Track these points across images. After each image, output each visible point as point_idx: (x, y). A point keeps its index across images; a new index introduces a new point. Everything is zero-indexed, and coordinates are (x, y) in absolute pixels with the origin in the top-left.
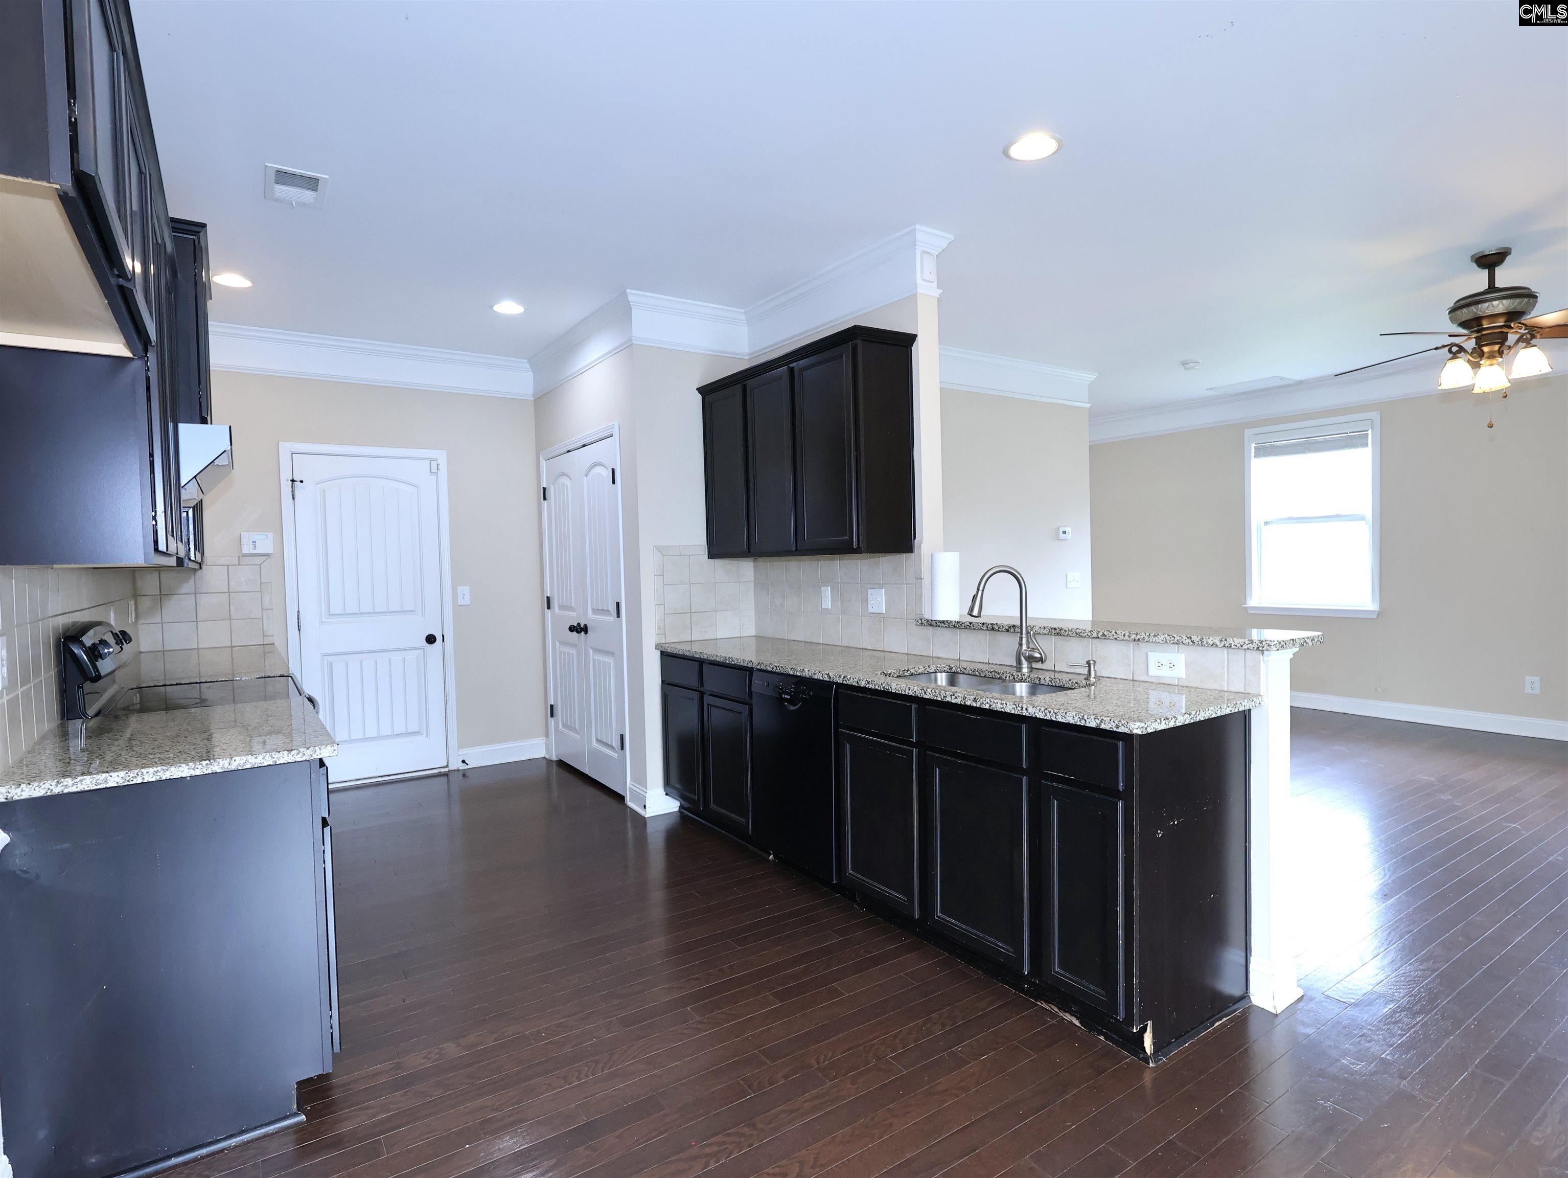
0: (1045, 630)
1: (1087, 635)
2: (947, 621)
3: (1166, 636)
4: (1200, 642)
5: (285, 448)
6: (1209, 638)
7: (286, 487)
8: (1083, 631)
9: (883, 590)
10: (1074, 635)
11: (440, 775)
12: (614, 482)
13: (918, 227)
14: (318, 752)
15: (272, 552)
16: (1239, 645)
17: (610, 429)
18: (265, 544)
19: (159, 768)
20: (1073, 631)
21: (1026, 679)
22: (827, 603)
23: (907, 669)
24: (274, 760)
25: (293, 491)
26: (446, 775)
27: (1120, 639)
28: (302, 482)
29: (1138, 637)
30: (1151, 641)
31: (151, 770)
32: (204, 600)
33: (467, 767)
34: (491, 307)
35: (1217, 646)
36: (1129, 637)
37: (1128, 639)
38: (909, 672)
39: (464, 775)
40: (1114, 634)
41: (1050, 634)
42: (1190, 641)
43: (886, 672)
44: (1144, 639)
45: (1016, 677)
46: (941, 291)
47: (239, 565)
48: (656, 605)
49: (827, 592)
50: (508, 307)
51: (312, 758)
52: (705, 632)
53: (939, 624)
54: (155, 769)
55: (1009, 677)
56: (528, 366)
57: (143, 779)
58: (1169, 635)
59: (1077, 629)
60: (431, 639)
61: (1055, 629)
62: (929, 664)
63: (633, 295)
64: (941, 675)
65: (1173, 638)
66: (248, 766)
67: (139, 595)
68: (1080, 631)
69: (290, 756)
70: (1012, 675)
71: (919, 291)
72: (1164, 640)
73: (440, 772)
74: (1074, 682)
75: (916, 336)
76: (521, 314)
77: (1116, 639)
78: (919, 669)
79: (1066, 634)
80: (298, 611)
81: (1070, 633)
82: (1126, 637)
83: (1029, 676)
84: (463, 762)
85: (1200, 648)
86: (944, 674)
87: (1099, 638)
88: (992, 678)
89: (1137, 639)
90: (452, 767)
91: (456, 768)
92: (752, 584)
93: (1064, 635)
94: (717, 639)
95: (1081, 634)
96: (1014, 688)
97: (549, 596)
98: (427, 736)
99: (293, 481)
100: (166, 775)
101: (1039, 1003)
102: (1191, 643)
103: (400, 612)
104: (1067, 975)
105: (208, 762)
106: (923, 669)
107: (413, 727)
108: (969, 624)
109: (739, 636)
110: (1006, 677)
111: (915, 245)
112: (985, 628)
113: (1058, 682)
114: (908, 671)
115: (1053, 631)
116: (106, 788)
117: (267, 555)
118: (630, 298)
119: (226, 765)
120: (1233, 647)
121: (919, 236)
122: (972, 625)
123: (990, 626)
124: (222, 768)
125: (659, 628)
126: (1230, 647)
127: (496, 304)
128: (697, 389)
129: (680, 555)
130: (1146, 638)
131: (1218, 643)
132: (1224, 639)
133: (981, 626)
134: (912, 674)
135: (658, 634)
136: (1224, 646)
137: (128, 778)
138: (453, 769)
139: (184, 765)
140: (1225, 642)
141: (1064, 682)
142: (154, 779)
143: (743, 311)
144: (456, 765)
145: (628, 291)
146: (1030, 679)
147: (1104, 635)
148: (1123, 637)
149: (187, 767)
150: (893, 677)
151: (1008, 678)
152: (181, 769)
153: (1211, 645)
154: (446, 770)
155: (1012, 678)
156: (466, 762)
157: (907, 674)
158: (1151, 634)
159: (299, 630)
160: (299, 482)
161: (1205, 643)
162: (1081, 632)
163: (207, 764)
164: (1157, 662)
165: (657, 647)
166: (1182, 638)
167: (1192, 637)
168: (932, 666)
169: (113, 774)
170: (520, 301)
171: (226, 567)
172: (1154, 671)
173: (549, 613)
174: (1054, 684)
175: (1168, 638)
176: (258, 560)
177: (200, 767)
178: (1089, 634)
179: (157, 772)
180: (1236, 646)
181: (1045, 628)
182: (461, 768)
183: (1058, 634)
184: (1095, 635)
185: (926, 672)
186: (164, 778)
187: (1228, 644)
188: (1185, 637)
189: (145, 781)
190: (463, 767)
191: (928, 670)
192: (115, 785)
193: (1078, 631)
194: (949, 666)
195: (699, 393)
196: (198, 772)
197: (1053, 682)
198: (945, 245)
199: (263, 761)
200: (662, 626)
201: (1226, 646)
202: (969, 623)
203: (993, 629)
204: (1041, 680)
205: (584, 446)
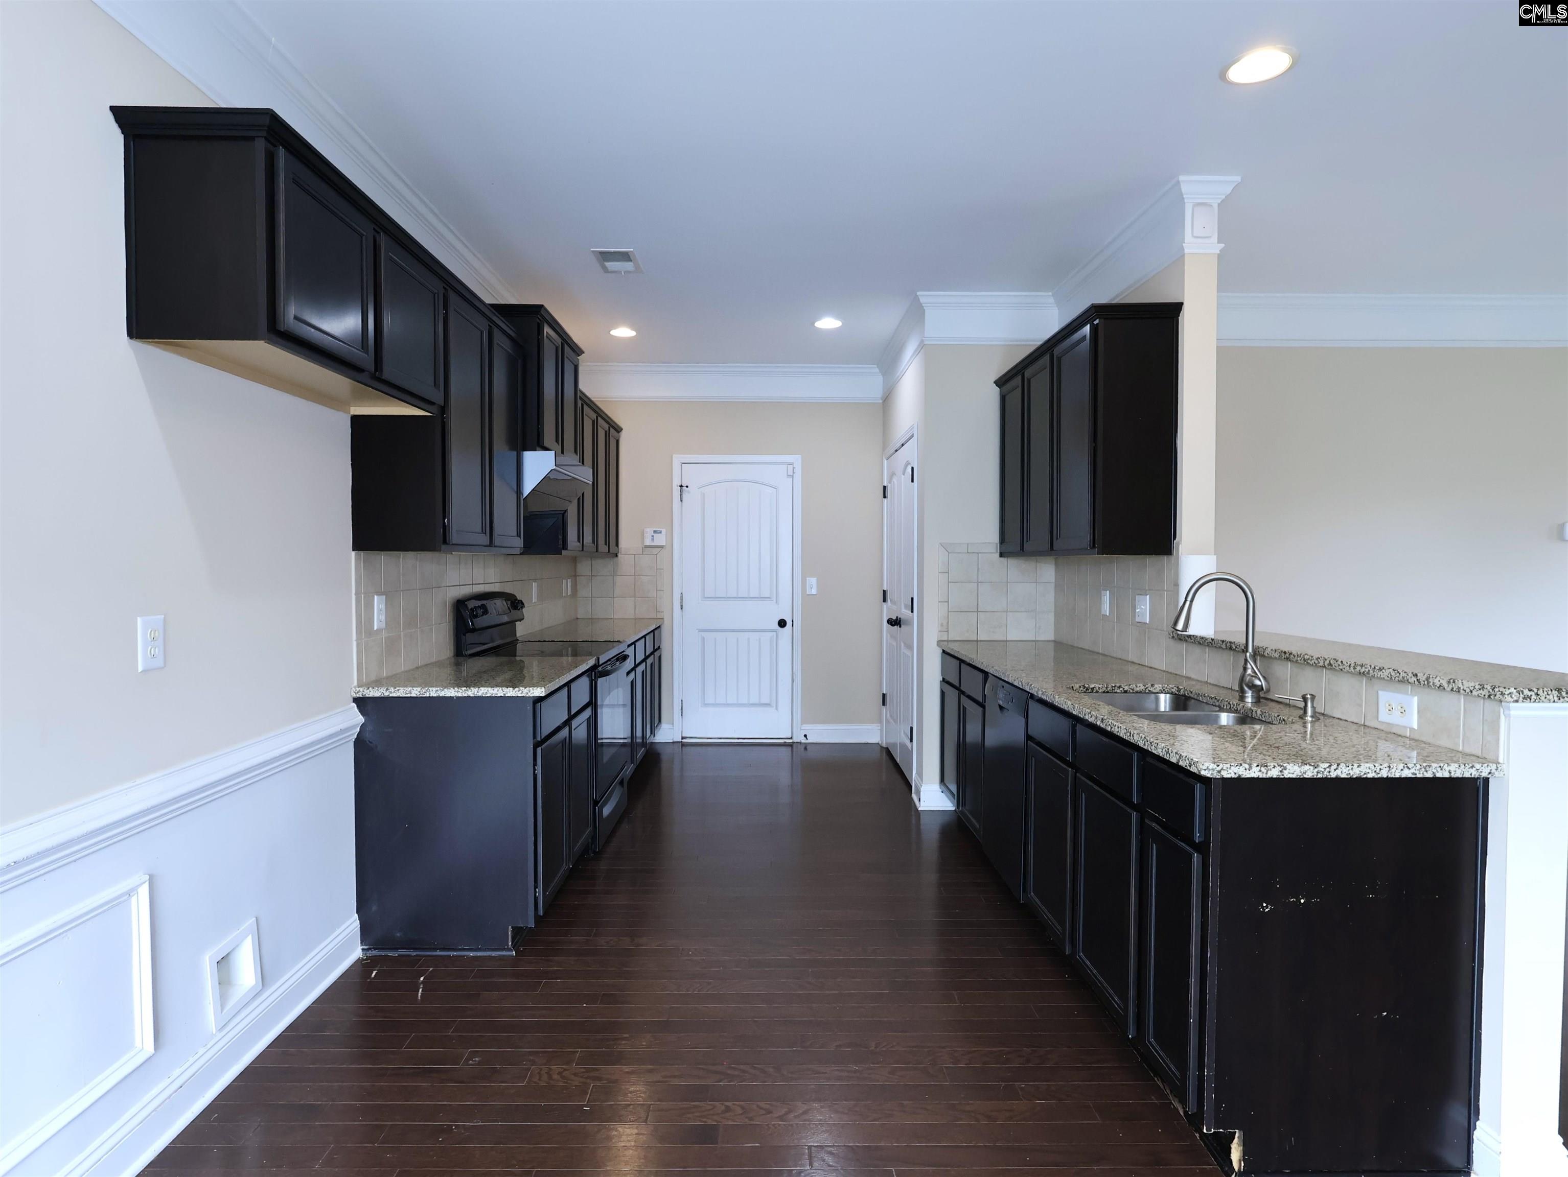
0: (1276, 653)
1: (1315, 662)
2: (1193, 636)
3: (1391, 670)
4: (1426, 683)
5: (677, 459)
6: (1436, 678)
7: (676, 490)
8: (1311, 658)
9: (1148, 596)
10: (1302, 662)
11: (785, 745)
12: (913, 481)
13: (1182, 178)
14: (531, 692)
15: (665, 545)
16: (1468, 690)
17: (911, 430)
18: (660, 540)
19: (439, 688)
20: (1302, 656)
21: (1240, 710)
22: (1106, 609)
23: (1118, 685)
24: (504, 693)
25: (681, 495)
26: (791, 745)
27: (1345, 671)
28: (687, 487)
29: (1363, 669)
30: (1376, 676)
31: (434, 689)
32: (618, 580)
33: (807, 741)
34: (813, 324)
35: (1444, 688)
36: (1354, 668)
37: (1353, 671)
38: (1121, 689)
39: (806, 749)
40: (1340, 664)
41: (1280, 658)
42: (1416, 680)
43: (1087, 686)
44: (1368, 673)
45: (1232, 706)
46: (1223, 245)
47: (642, 554)
48: (939, 602)
49: (1106, 597)
50: (828, 323)
51: (527, 695)
52: (993, 632)
53: (1187, 638)
54: (437, 689)
55: (1227, 706)
56: (877, 370)
57: (430, 694)
58: (1394, 670)
59: (1306, 654)
60: (782, 623)
61: (1285, 653)
62: (1152, 683)
63: (925, 297)
64: (1166, 697)
65: (1398, 674)
66: (489, 695)
67: (579, 576)
68: (1308, 657)
69: (514, 691)
70: (1229, 703)
71: (1186, 251)
72: (1389, 676)
73: (785, 742)
74: (1282, 719)
75: (1182, 304)
76: (841, 326)
77: (1342, 670)
78: (1137, 687)
79: (1294, 660)
80: (682, 593)
81: (1298, 659)
82: (1352, 668)
83: (1243, 707)
84: (805, 736)
85: (1427, 690)
86: (1168, 696)
87: (1325, 667)
88: (1213, 705)
89: (1362, 672)
90: (795, 740)
91: (799, 741)
92: (1053, 585)
93: (1293, 661)
94: (1007, 641)
95: (1309, 661)
96: (1218, 717)
97: (885, 589)
98: (776, 709)
99: (681, 486)
100: (442, 694)
101: (1156, 1079)
102: (1416, 682)
103: (758, 598)
104: (1158, 1048)
105: (465, 688)
106: (1142, 687)
107: (765, 700)
108: (1211, 641)
109: (1034, 639)
110: (1224, 706)
111: (1183, 198)
112: (1224, 646)
113: (1268, 717)
114: (1119, 687)
115: (1283, 654)
116: (411, 697)
117: (662, 547)
118: (922, 300)
119: (476, 692)
120: (1462, 691)
121: (1184, 188)
122: (1213, 643)
123: (1228, 644)
124: (474, 694)
125: (942, 625)
126: (1459, 691)
127: (817, 321)
128: (994, 383)
129: (968, 553)
130: (1371, 672)
131: (1445, 685)
132: (1452, 681)
133: (1221, 643)
134: (1126, 692)
135: (940, 631)
136: (1452, 690)
137: (422, 693)
138: (796, 741)
139: (452, 689)
140: (1454, 684)
141: (1273, 718)
142: (435, 695)
143: (1050, 294)
144: (799, 738)
145: (918, 293)
146: (1243, 710)
147: (1330, 664)
148: (1348, 668)
149: (454, 690)
150: (1097, 692)
151: (1225, 707)
152: (450, 691)
153: (1438, 688)
154: (791, 741)
155: (1228, 707)
156: (807, 737)
157: (1118, 691)
158: (1376, 667)
159: (682, 609)
160: (685, 487)
161: (1431, 684)
162: (1309, 659)
163: (465, 690)
164: (1387, 705)
165: (939, 643)
166: (1408, 675)
167: (1419, 674)
168: (1156, 686)
169: (415, 689)
170: (838, 317)
171: (634, 556)
172: (1384, 716)
173: (885, 605)
174: (1264, 720)
175: (1393, 674)
176: (655, 551)
177: (461, 691)
178: (1316, 662)
179: (437, 690)
180: (1465, 691)
181: (1276, 650)
182: (803, 741)
183: (1287, 658)
184: (1321, 664)
185: (1147, 691)
186: (441, 695)
187: (1456, 687)
188: (1410, 675)
189: (431, 696)
190: (804, 740)
191: (1151, 690)
192: (415, 696)
193: (1306, 657)
194: (1178, 687)
195: (997, 386)
196: (460, 695)
197: (1263, 716)
198: (1228, 189)
199: (497, 693)
200: (945, 624)
201: (1454, 690)
202: (1212, 639)
203: (1231, 648)
204: (1253, 713)
205: (903, 445)
